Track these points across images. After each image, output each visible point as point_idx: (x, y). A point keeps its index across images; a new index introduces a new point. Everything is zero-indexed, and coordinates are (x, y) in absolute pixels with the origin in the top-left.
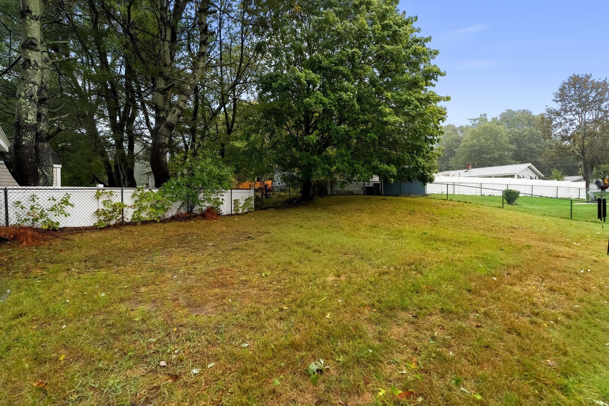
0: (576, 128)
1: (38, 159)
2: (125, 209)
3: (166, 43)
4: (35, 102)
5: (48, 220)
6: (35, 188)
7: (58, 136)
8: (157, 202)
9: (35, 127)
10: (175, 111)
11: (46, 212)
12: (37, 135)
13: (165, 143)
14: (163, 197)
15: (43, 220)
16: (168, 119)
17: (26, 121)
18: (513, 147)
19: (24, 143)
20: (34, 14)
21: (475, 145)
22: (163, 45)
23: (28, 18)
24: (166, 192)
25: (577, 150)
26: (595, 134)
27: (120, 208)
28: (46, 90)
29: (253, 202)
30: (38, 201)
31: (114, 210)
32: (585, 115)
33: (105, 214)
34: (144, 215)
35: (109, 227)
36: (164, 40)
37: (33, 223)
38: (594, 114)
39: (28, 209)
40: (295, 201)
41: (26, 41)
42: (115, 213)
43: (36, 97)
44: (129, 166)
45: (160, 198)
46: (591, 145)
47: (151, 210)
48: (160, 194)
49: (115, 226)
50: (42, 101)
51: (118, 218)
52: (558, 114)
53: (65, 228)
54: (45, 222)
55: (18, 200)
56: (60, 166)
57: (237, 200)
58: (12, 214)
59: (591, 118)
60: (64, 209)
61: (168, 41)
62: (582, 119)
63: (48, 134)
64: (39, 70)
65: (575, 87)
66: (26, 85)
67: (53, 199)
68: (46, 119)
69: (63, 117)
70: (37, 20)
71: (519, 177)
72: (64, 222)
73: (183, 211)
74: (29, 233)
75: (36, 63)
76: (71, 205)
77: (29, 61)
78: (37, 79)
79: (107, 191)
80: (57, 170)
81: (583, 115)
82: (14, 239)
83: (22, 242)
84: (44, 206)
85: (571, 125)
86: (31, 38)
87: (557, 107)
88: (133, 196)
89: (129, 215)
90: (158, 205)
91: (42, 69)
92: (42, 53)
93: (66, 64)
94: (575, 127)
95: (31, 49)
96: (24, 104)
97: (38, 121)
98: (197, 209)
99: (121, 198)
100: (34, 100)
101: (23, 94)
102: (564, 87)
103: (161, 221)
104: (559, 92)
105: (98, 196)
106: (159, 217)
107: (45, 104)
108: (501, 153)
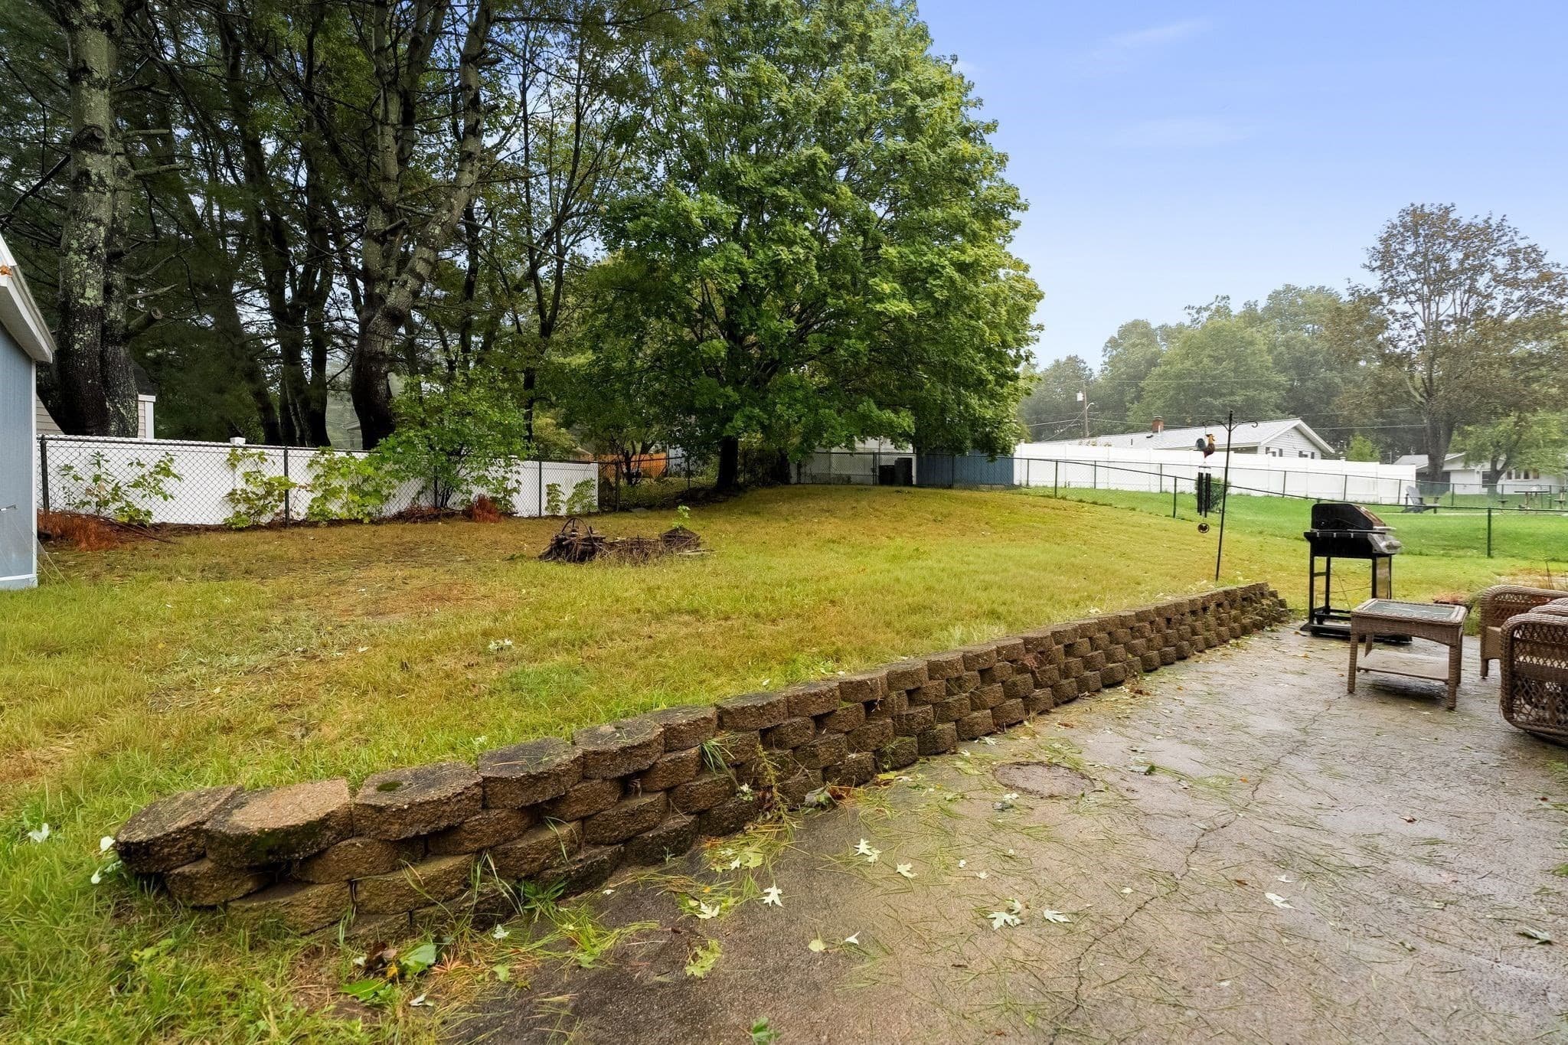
0: (1417, 334)
1: (105, 382)
2: (293, 492)
3: (389, 130)
4: (99, 261)
5: (128, 504)
6: (101, 438)
7: (149, 332)
8: (365, 480)
9: (100, 313)
10: (406, 282)
11: (125, 488)
12: (104, 329)
13: (383, 353)
14: (377, 469)
15: (118, 504)
16: (391, 300)
17: (81, 301)
18: (1282, 379)
19: (77, 346)
20: (96, 75)
21: (1190, 373)
22: (382, 133)
23: (85, 84)
24: (383, 459)
25: (1416, 389)
27: (282, 490)
28: (122, 235)
29: (595, 492)
30: (107, 466)
31: (269, 493)
32: (1437, 304)
33: (247, 500)
34: (335, 508)
35: (257, 527)
36: (384, 122)
37: (98, 511)
38: (1459, 301)
39: (89, 482)
40: (701, 494)
41: (81, 132)
42: (270, 499)
43: (102, 251)
44: (314, 406)
45: (370, 471)
46: (1449, 377)
47: (351, 497)
48: (370, 465)
49: (270, 526)
50: (114, 258)
51: (277, 511)
52: (1376, 300)
53: (163, 525)
54: (122, 509)
55: (67, 462)
56: (153, 398)
57: (554, 485)
58: (56, 490)
59: (1451, 312)
60: (161, 485)
61: (393, 126)
62: (1430, 314)
63: (126, 327)
64: (108, 195)
65: (1417, 235)
66: (82, 225)
67: (139, 464)
68: (122, 297)
69: (159, 291)
70: (103, 88)
71: (1269, 452)
72: (162, 513)
73: (425, 503)
74: (92, 525)
75: (101, 178)
76: (175, 476)
77: (86, 174)
78: (103, 212)
79: (254, 451)
80: (146, 406)
81: (1433, 303)
82: (62, 537)
83: (78, 543)
84: (120, 478)
85: (1405, 328)
86: (90, 127)
87: (1373, 282)
88: (310, 466)
89: (301, 505)
90: (367, 488)
91: (114, 191)
92: (114, 157)
93: (164, 179)
94: (1413, 332)
95: (92, 150)
96: (77, 264)
97: (106, 300)
98: (456, 501)
99: (282, 467)
100: (99, 257)
101: (75, 244)
102: (1391, 235)
103: (372, 522)
104: (1380, 247)
105: (232, 463)
106: (369, 514)
107: (119, 263)
108: (1251, 393)
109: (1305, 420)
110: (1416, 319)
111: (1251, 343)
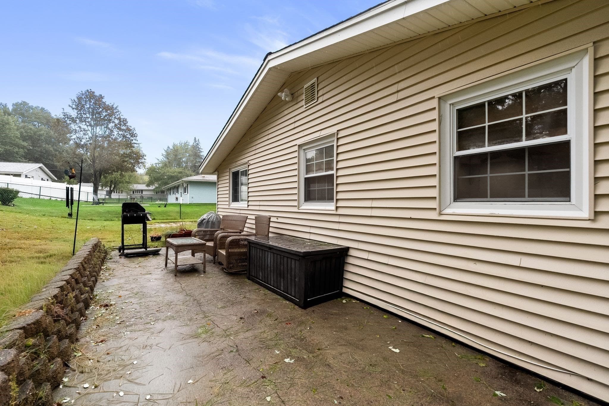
0: (89, 138)
18: (25, 144)
25: (89, 158)
26: (103, 148)
32: (96, 129)
38: (103, 130)
46: (100, 156)
52: (74, 120)
59: (100, 133)
62: (94, 132)
71: (26, 176)
81: (95, 128)
85: (84, 134)
87: (74, 113)
94: (87, 137)
102: (81, 98)
104: (76, 101)
108: (8, 147)
109: (45, 165)
110: (88, 132)
111: (8, 124)
